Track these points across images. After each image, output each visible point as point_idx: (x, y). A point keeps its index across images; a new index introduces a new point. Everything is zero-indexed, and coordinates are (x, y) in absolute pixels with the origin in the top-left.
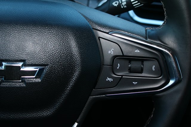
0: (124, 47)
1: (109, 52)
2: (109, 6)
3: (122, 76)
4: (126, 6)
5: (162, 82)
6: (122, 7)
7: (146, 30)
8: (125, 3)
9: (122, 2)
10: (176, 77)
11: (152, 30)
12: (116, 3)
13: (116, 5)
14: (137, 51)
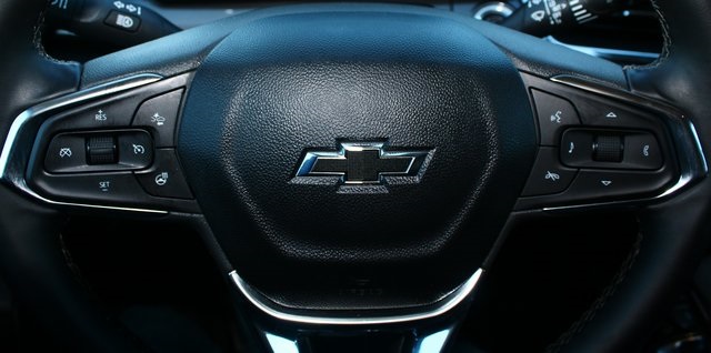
0: (582, 108)
1: (553, 118)
2: (523, 21)
3: (579, 168)
4: (560, 21)
5: (665, 181)
6: (552, 22)
7: (625, 72)
8: (559, 14)
9: (552, 12)
10: (694, 170)
11: (638, 71)
12: (539, 15)
13: (539, 19)
14: (611, 115)
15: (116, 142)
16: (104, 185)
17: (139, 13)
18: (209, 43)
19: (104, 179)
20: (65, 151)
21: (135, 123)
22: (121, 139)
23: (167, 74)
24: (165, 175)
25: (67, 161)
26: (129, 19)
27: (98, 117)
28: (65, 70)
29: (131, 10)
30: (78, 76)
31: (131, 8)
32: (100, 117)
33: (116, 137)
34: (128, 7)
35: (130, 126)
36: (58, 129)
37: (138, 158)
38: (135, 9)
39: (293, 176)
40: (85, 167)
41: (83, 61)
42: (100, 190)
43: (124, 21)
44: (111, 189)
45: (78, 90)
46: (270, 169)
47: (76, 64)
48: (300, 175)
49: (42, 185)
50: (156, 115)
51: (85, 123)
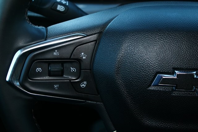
15: (63, 66)
16: (56, 87)
17: (67, 4)
18: (108, 19)
19: (56, 83)
20: (39, 69)
21: (72, 57)
22: (65, 65)
23: (88, 34)
24: (85, 82)
25: (39, 74)
26: (63, 7)
27: (55, 54)
28: (39, 31)
29: (64, 3)
30: (45, 34)
31: (64, 2)
32: (56, 53)
33: (62, 63)
34: (62, 1)
35: (70, 59)
36: (36, 58)
37: (73, 74)
38: (65, 2)
39: (150, 86)
40: (47, 78)
41: (46, 26)
42: (54, 89)
43: (60, 8)
44: (59, 88)
45: (46, 40)
46: (138, 82)
47: (44, 27)
48: (153, 86)
49: (28, 85)
50: (83, 54)
51: (49, 56)
